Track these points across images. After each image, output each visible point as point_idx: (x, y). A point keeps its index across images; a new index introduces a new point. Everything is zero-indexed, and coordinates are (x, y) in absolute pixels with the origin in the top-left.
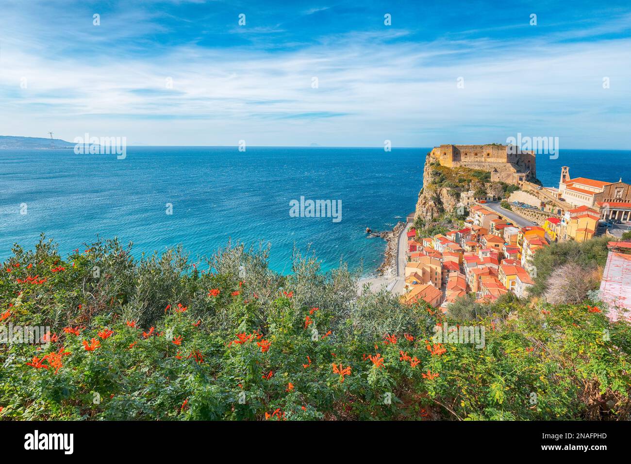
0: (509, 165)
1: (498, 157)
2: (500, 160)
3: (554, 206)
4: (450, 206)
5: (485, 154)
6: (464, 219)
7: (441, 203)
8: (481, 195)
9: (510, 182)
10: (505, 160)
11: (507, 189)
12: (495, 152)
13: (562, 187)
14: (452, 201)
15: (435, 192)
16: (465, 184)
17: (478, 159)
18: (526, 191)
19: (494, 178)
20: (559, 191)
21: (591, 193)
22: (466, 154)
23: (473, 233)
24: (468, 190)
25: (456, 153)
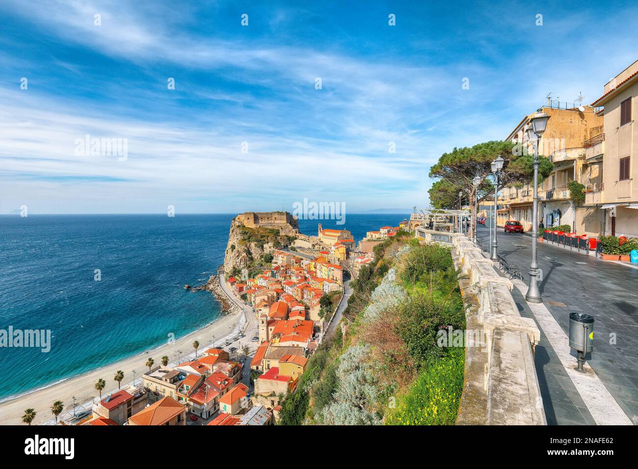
0: (288, 224)
1: (281, 220)
2: (282, 222)
3: (320, 245)
4: (258, 255)
5: (273, 218)
6: (271, 262)
7: (250, 253)
8: (277, 245)
9: (291, 235)
10: (285, 222)
11: (291, 240)
12: (280, 217)
13: (320, 235)
14: (259, 250)
15: (246, 246)
16: (265, 238)
17: (270, 222)
18: (301, 239)
19: (282, 233)
20: (319, 238)
21: (335, 236)
22: (262, 219)
23: (282, 269)
24: (268, 243)
25: (256, 218)
